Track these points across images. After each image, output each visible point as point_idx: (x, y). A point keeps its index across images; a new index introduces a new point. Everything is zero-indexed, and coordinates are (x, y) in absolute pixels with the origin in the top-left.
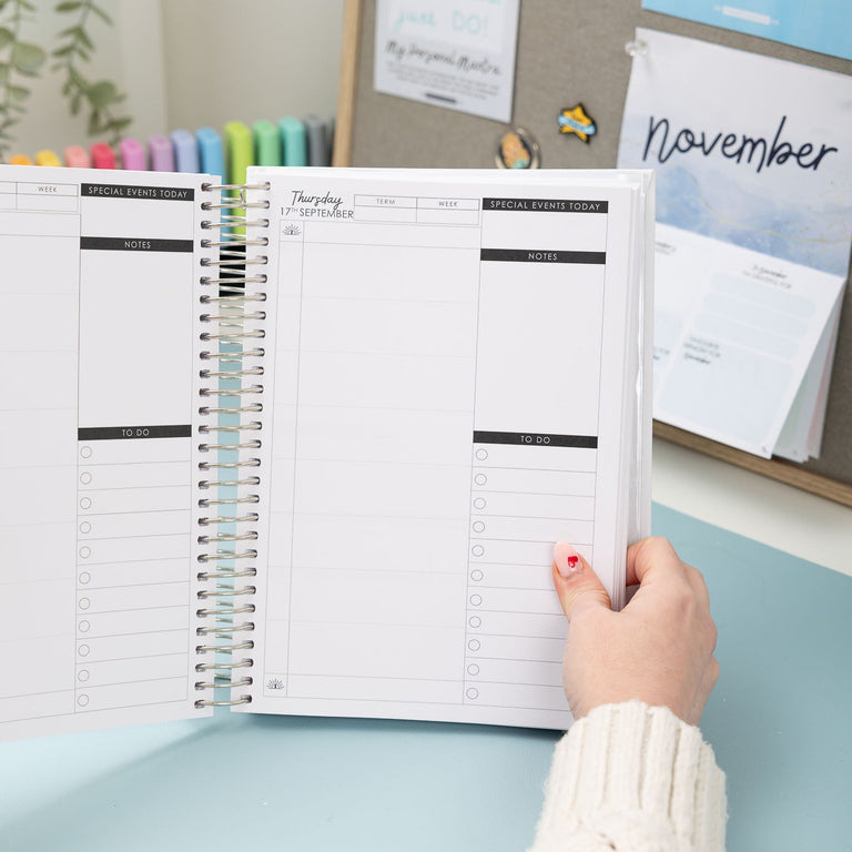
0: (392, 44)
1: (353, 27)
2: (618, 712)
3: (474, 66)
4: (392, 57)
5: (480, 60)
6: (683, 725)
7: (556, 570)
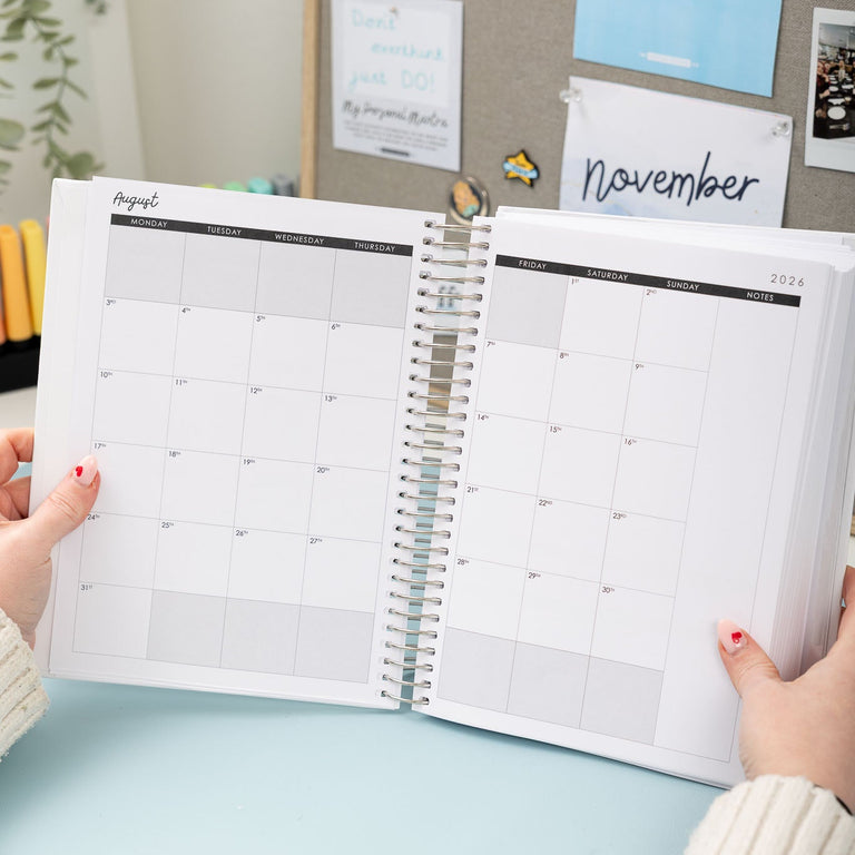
0: (348, 104)
1: (311, 90)
3: (424, 120)
4: (349, 116)
5: (429, 114)
7: (723, 648)
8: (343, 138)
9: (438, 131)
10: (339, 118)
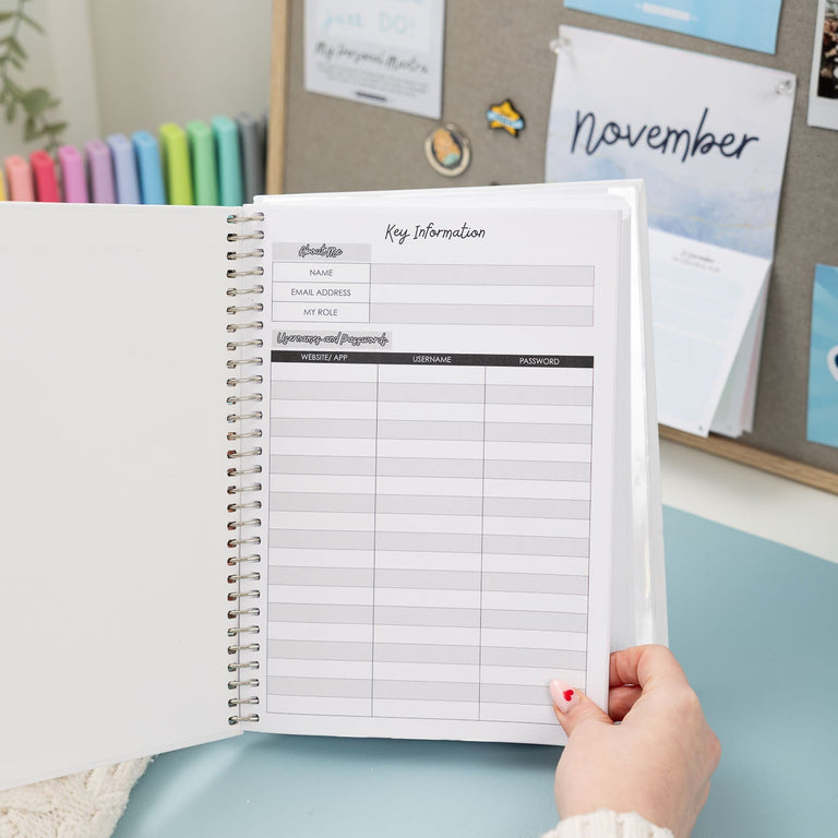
0: (321, 46)
1: (282, 28)
2: (587, 823)
3: (402, 65)
4: (321, 58)
5: (407, 59)
6: (654, 828)
8: (316, 81)
9: (417, 76)
10: (312, 60)
